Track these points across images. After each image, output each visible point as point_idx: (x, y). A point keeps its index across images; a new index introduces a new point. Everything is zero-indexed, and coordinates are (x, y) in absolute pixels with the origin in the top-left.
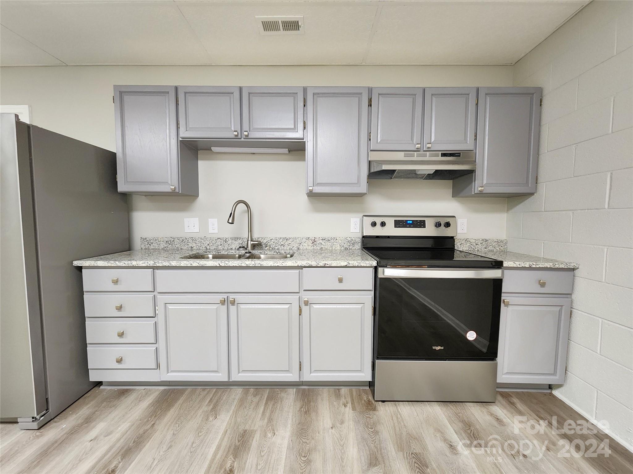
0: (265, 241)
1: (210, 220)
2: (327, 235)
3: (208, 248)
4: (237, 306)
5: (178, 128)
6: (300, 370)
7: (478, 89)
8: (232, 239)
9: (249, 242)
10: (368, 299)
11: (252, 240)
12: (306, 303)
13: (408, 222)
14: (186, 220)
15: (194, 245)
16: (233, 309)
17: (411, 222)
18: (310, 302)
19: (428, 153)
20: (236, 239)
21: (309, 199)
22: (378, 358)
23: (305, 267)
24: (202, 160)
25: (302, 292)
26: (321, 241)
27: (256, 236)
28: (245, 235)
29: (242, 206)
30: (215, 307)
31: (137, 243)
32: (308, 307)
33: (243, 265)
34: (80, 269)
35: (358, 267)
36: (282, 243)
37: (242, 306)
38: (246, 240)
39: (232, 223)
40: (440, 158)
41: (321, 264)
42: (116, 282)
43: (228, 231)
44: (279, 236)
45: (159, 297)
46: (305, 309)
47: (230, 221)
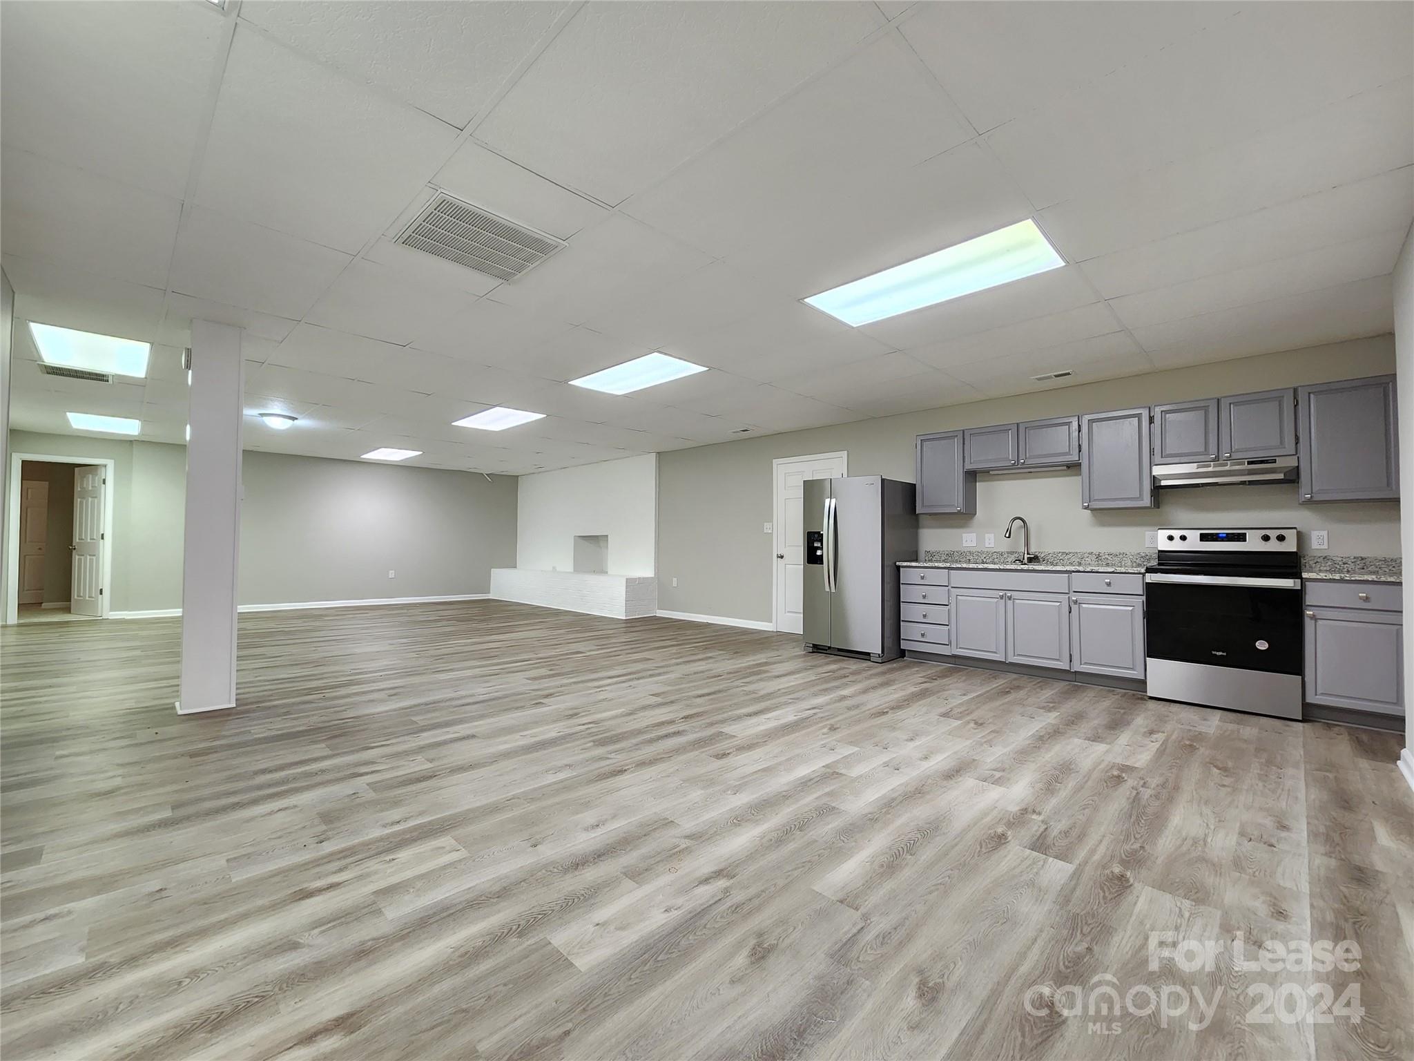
0: (1042, 555)
1: (987, 536)
2: (1113, 551)
3: (985, 560)
4: (1013, 602)
5: (964, 462)
6: (1071, 661)
7: (1295, 390)
8: (1008, 553)
9: (1026, 555)
10: (1139, 603)
11: (1028, 554)
12: (1076, 602)
13: (1220, 535)
14: (964, 535)
15: (972, 557)
16: (1010, 603)
17: (1225, 535)
18: (1079, 602)
19: (1229, 462)
20: (1012, 553)
21: (1094, 516)
22: (1148, 657)
23: (1074, 572)
24: (980, 481)
25: (1071, 593)
26: (1107, 556)
27: (1033, 550)
28: (1022, 549)
29: (1018, 521)
30: (996, 600)
31: (922, 555)
32: (1077, 606)
33: (1019, 568)
34: (898, 568)
35: (1125, 573)
36: (1061, 558)
37: (1017, 601)
38: (1022, 554)
39: (1009, 537)
40: (1246, 466)
41: (1088, 570)
42: (922, 578)
43: (1004, 545)
44: (1057, 550)
45: (952, 589)
46: (1074, 608)
47: (1007, 536)
